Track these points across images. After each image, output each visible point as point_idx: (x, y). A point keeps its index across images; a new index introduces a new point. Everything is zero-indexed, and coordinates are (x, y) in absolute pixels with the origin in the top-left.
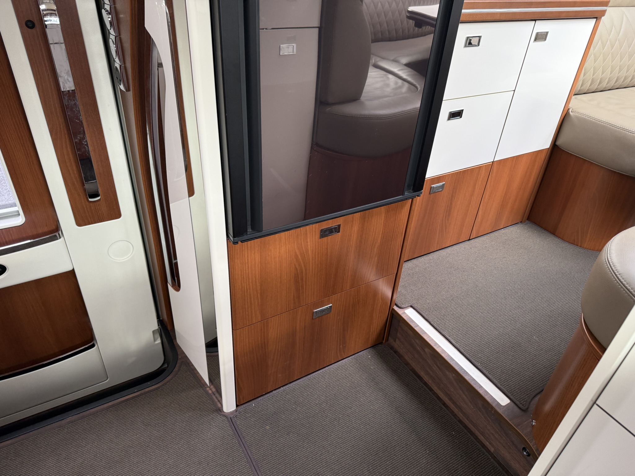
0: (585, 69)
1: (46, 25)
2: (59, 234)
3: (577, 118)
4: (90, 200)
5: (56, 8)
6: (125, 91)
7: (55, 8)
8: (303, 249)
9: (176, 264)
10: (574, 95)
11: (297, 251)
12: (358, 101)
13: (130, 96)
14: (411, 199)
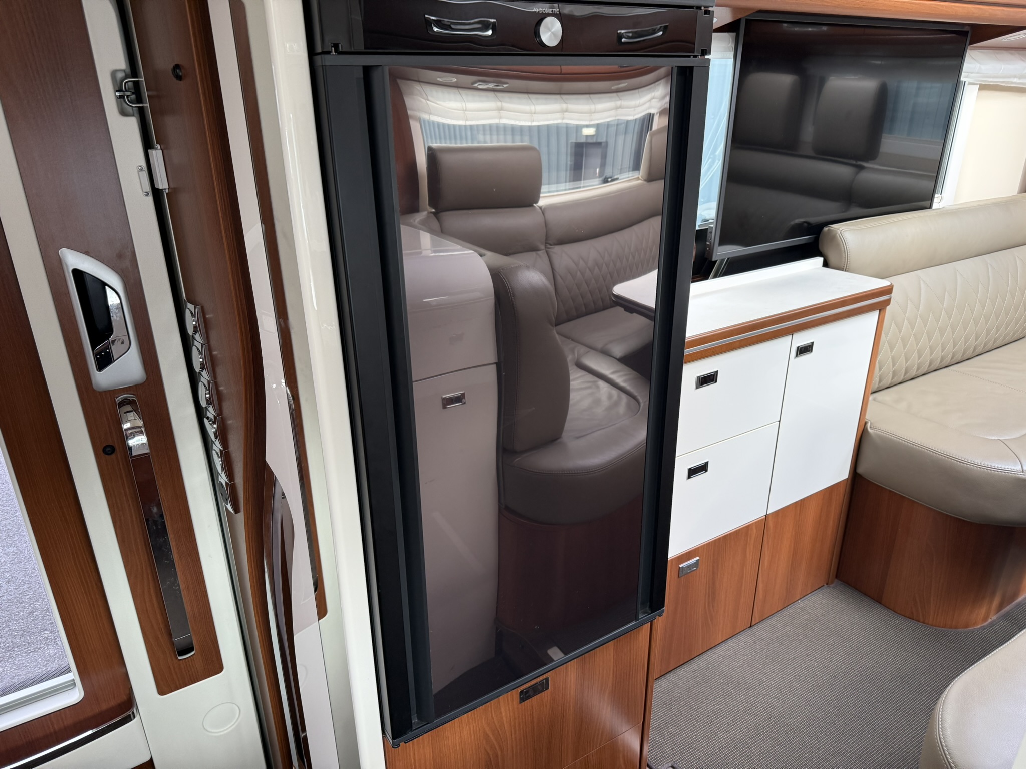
0: (879, 363)
1: (131, 447)
2: (133, 713)
3: (879, 436)
4: (180, 658)
5: (142, 422)
6: (233, 512)
7: (140, 423)
8: (495, 724)
9: (305, 738)
10: (872, 393)
11: (487, 729)
12: (558, 440)
13: (240, 518)
14: (650, 623)
